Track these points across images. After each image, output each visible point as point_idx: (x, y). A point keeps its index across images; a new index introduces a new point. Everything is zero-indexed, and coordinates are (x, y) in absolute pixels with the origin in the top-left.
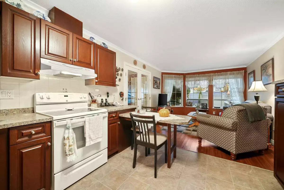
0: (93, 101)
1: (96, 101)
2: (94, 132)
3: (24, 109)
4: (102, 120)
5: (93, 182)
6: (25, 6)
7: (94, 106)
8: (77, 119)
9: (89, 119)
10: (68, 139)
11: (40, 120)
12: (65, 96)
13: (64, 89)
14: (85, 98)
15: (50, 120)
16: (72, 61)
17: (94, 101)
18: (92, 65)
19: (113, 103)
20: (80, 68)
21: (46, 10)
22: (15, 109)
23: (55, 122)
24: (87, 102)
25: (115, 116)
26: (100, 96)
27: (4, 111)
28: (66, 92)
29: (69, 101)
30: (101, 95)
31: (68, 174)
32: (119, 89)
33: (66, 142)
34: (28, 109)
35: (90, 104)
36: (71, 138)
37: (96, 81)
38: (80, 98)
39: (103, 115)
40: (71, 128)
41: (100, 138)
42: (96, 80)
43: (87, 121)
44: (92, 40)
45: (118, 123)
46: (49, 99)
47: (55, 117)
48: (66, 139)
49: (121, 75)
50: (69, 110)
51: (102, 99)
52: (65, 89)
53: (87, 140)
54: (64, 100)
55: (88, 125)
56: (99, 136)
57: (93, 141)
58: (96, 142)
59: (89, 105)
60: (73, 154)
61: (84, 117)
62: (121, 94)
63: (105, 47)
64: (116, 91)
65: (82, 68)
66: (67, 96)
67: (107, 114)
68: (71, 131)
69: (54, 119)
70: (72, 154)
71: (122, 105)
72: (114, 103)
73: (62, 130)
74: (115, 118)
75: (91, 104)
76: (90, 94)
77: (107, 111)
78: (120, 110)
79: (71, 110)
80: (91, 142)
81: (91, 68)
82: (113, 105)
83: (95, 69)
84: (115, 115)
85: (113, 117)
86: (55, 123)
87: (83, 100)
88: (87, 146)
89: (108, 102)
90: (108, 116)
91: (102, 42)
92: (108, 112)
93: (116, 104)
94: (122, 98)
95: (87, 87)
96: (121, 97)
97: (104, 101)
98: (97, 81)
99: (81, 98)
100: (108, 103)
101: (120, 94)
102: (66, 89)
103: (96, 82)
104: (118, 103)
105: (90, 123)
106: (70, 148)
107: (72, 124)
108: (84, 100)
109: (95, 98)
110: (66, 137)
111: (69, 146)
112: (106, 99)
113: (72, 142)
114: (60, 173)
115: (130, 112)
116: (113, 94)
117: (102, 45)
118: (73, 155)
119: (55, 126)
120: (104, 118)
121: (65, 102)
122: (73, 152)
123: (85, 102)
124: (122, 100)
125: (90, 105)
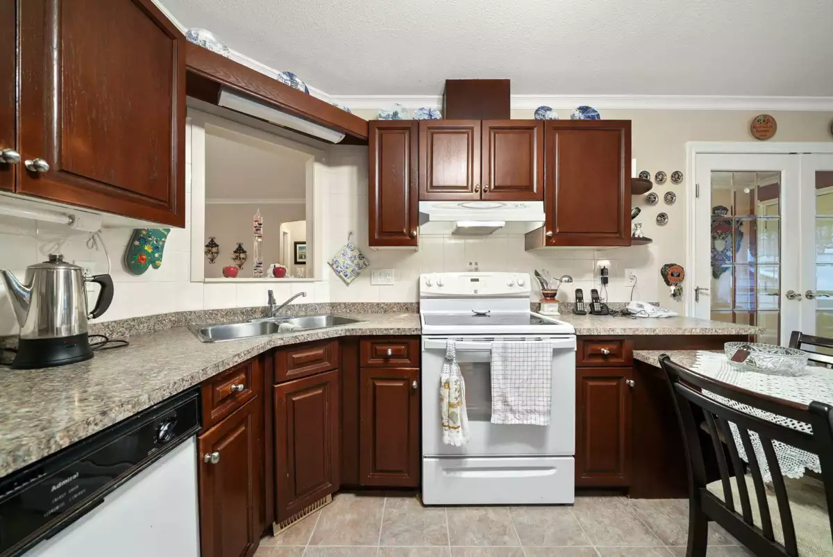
0: (546, 295)
1: (555, 294)
2: (519, 388)
3: (406, 304)
4: (549, 359)
5: (506, 538)
6: (404, 110)
7: (550, 310)
8: (474, 340)
9: (503, 348)
10: (447, 387)
11: (399, 329)
12: (472, 280)
13: (471, 264)
14: (521, 285)
15: (415, 333)
16: (479, 193)
17: (550, 296)
18: (535, 191)
19: (629, 303)
20: (500, 205)
21: (436, 97)
22: (395, 304)
23: (424, 339)
24: (528, 297)
25: (609, 354)
26: (567, 279)
27: (382, 305)
28: (476, 270)
29: (480, 293)
30: (571, 278)
31: (452, 474)
32: (659, 254)
33: (445, 392)
34: (411, 304)
35: (540, 304)
36: (453, 386)
37: (547, 234)
38: (509, 283)
39: (553, 341)
40: (455, 361)
41: (539, 412)
42: (547, 231)
43: (498, 353)
44: (544, 116)
45: (628, 381)
46: (440, 285)
47: (427, 329)
48: (443, 384)
49: (670, 198)
50: (479, 315)
51: (579, 291)
52: (473, 264)
53: (497, 404)
54: (469, 289)
55: (500, 363)
56: (537, 408)
57: (517, 416)
58: (525, 422)
59: (537, 305)
60: (457, 430)
61: (492, 339)
62: (672, 274)
63: (589, 117)
64: (645, 261)
65: (505, 205)
66: (477, 280)
67: (572, 342)
68: (455, 368)
69: (424, 332)
70: (455, 428)
71: (666, 315)
72: (632, 307)
73: (440, 360)
74: (613, 360)
75: (542, 305)
76: (537, 274)
77: (574, 332)
78: (637, 333)
79: (484, 315)
80: (510, 416)
81: (533, 198)
82: (626, 313)
83: (543, 200)
84: (609, 350)
85: (603, 356)
86: (425, 342)
87: (516, 290)
88: (496, 422)
89: (602, 302)
90: (576, 349)
91: (578, 106)
92: (578, 334)
93: (639, 309)
94: (673, 288)
95: (529, 256)
96: (668, 284)
97: (587, 298)
98: (550, 233)
99: (511, 285)
100: (604, 306)
101: (664, 273)
102: (476, 264)
103: (548, 238)
104: (649, 308)
105: (505, 360)
106: (452, 410)
107: (458, 352)
108: (519, 291)
109: (552, 285)
110: (443, 381)
111: (450, 405)
112: (594, 291)
113: (456, 398)
114: (433, 460)
115: (662, 352)
116: (627, 271)
117: (579, 116)
118: (458, 432)
119: (425, 349)
120: (557, 352)
121: (472, 293)
122: (459, 424)
123: (521, 297)
124: (674, 295)
125: (536, 307)
